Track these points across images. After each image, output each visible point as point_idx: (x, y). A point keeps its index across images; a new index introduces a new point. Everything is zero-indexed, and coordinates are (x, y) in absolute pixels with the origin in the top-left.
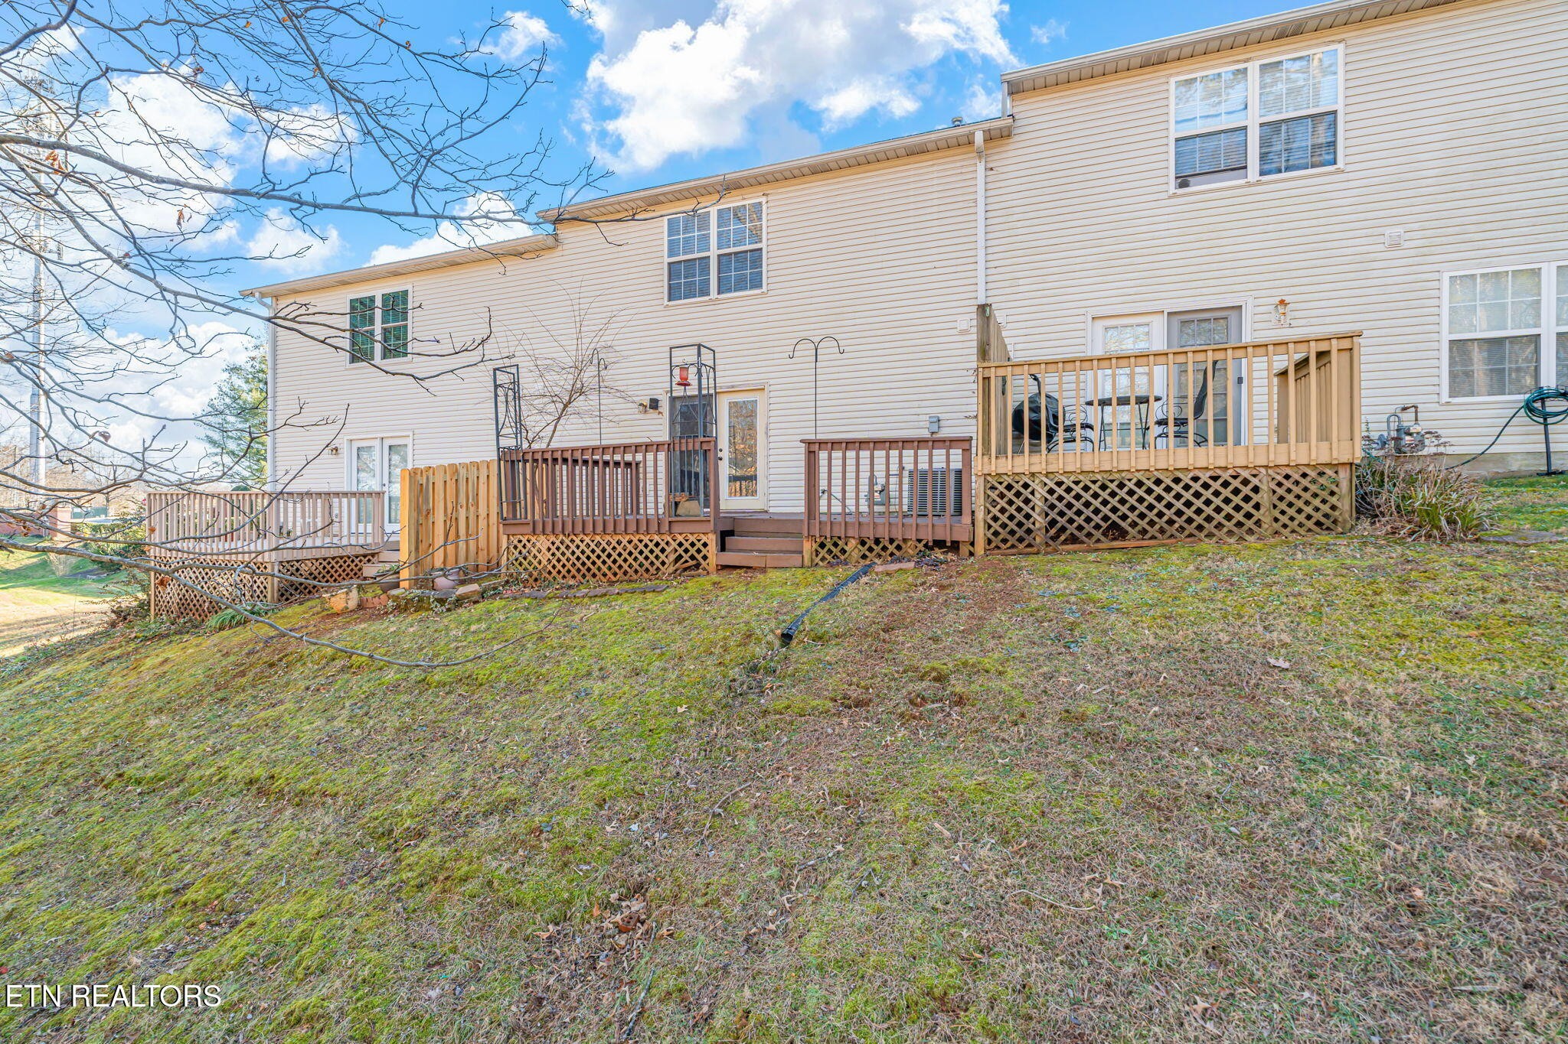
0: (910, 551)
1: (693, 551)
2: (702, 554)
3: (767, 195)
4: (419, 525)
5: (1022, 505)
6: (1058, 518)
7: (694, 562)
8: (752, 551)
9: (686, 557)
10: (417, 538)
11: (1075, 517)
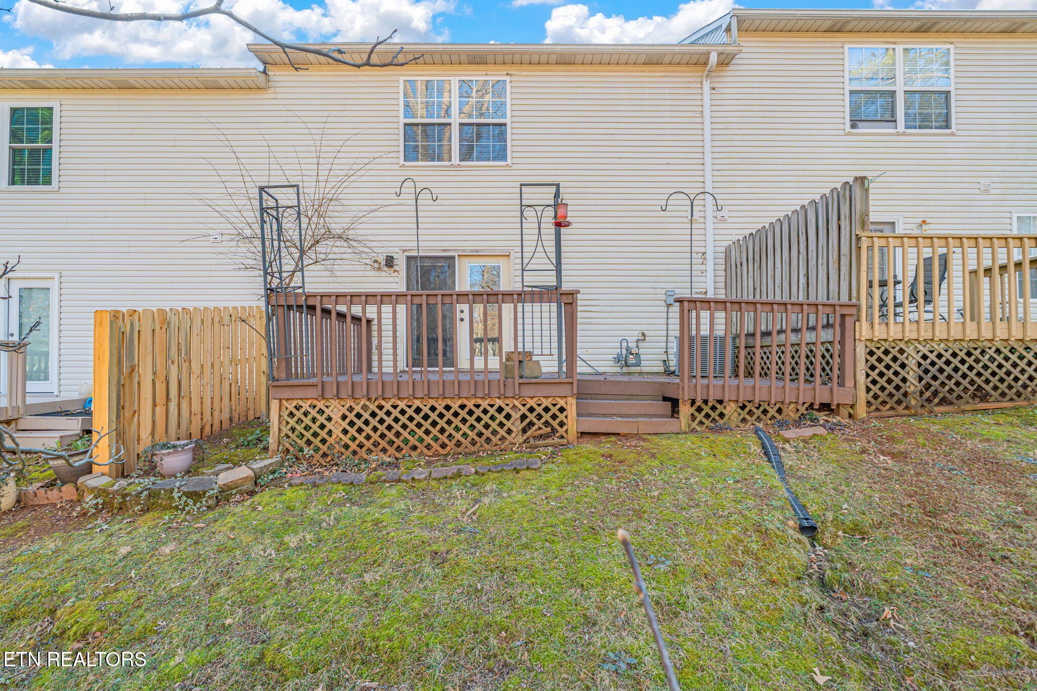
0: (791, 414)
1: (547, 417)
2: (558, 421)
3: (511, 75)
4: (121, 386)
5: (899, 369)
6: (932, 382)
7: (549, 429)
8: (612, 415)
9: (539, 424)
10: (118, 403)
11: (947, 381)
